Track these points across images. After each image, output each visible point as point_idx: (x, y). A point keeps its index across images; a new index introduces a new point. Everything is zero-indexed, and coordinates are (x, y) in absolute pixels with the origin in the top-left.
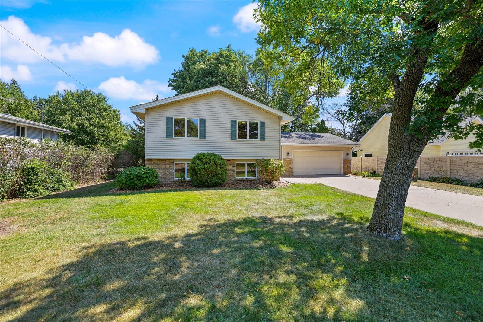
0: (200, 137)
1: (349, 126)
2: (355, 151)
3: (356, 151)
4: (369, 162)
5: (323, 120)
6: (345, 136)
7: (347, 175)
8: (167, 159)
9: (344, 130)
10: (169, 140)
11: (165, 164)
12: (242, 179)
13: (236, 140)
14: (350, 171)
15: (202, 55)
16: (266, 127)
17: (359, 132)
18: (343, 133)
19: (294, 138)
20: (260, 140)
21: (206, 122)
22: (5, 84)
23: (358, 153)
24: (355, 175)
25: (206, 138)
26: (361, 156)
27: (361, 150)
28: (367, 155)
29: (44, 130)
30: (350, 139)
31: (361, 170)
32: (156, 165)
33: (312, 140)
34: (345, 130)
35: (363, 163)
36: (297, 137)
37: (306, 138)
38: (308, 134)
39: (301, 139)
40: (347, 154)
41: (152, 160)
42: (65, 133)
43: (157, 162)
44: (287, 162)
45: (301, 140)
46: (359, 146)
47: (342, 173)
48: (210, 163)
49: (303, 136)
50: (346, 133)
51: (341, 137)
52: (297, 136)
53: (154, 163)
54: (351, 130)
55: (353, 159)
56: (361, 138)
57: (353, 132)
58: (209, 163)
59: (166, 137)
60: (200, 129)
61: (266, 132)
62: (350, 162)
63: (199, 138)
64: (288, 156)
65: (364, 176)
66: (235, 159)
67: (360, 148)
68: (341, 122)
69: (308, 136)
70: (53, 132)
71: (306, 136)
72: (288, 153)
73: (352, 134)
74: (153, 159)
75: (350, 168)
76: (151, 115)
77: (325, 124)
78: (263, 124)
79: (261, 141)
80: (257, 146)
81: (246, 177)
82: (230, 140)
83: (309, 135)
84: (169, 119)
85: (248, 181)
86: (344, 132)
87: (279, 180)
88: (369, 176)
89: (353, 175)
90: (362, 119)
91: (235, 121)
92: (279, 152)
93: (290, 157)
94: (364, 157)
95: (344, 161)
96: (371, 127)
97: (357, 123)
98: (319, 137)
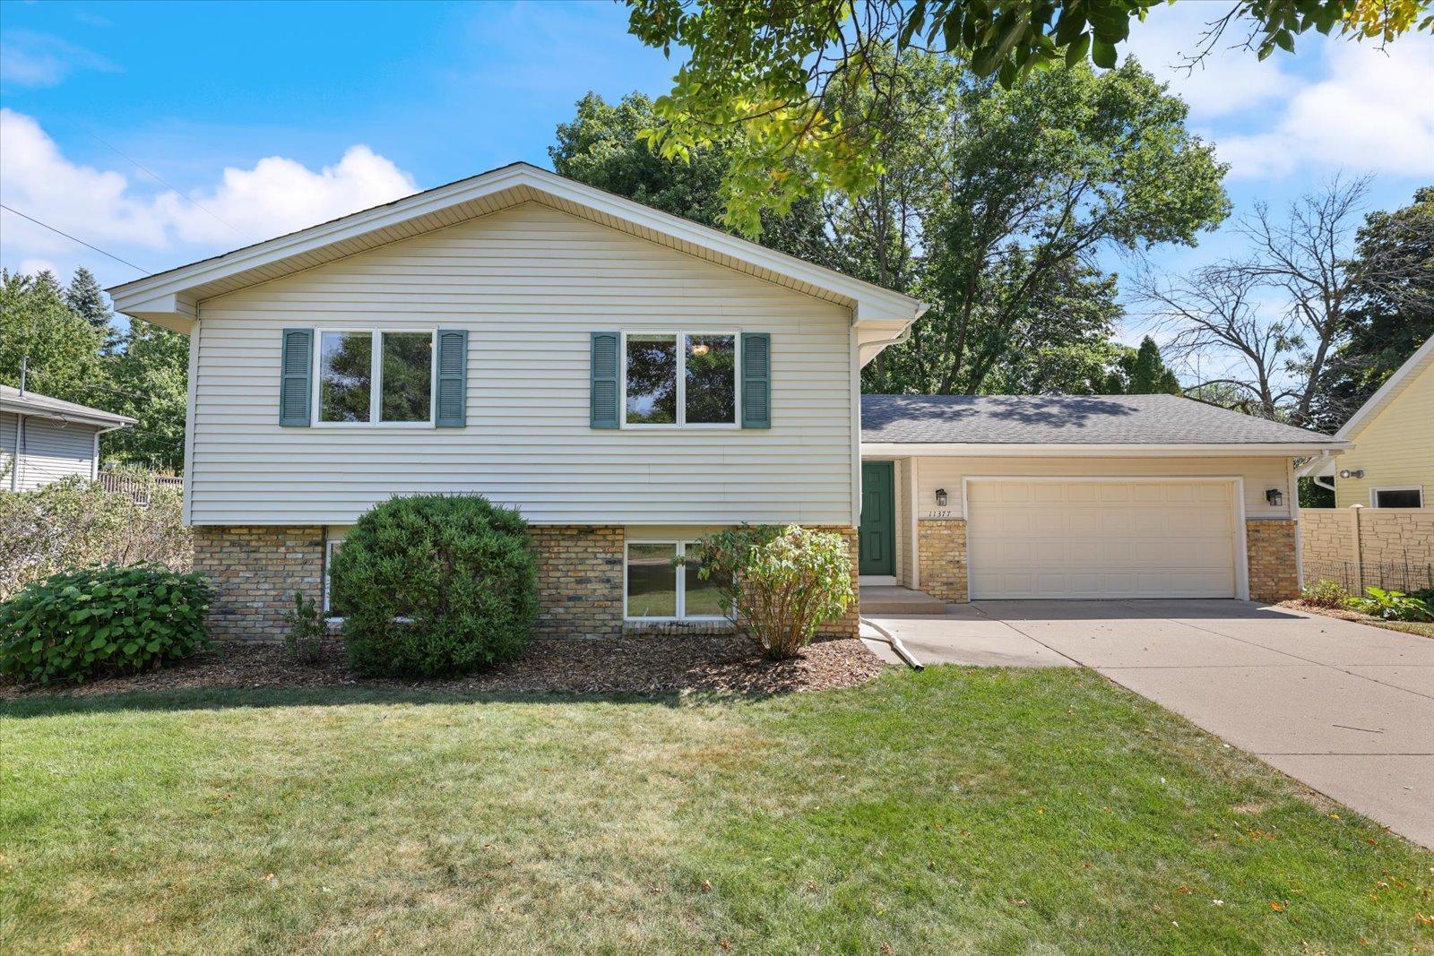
0: (439, 417)
1: (1290, 366)
2: (1323, 479)
3: (1330, 480)
4: (1407, 534)
5: (1147, 338)
6: (1268, 409)
7: (1275, 601)
8: (294, 527)
9: (1264, 383)
10: (294, 436)
11: (282, 549)
12: (654, 626)
13: (618, 428)
14: (1295, 581)
15: (625, 117)
16: (774, 357)
17: (1344, 391)
18: (1258, 398)
19: (983, 420)
20: (744, 427)
21: (471, 346)
22: (21, 281)
23: (1340, 488)
24: (1320, 603)
25: (469, 422)
26: (1355, 503)
27: (1358, 474)
28: (1389, 500)
29: (25, 417)
30: (1298, 420)
31: (1358, 577)
32: (243, 555)
33: (1075, 429)
34: (1269, 384)
35: (1369, 542)
36: (995, 415)
37: (1046, 418)
38: (1057, 402)
39: (1015, 423)
40: (1272, 495)
41: (223, 530)
42: (117, 427)
43: (249, 541)
44: (940, 538)
45: (1014, 425)
46: (1340, 451)
47: (1244, 593)
48: (411, 551)
49: (1031, 411)
50: (1273, 398)
51: (1248, 413)
52: (1001, 409)
53: (233, 544)
54: (1300, 381)
55: (1308, 520)
56: (1352, 414)
57: (1309, 392)
58: (404, 552)
59: (281, 424)
60: (441, 382)
61: (774, 385)
62: (1290, 535)
63: (432, 423)
64: (940, 504)
65: (1380, 612)
66: (622, 527)
67: (1346, 461)
68: (1247, 349)
69: (1054, 410)
70: (57, 422)
71: (1043, 410)
72: (941, 493)
73: (1305, 401)
74: (230, 528)
75: (1294, 567)
76: (217, 324)
77: (1158, 360)
78: (758, 345)
79: (747, 433)
80: (728, 461)
81: (681, 616)
82: (589, 432)
83: (1067, 406)
84: (296, 343)
85: (683, 637)
86: (1265, 394)
87: (853, 635)
88: (1411, 616)
89: (1309, 602)
90: (1356, 332)
91: (614, 338)
92: (846, 489)
93: (954, 509)
94: (1373, 510)
95: (1255, 529)
96: (1403, 360)
97: (1331, 351)
98: (1115, 410)
